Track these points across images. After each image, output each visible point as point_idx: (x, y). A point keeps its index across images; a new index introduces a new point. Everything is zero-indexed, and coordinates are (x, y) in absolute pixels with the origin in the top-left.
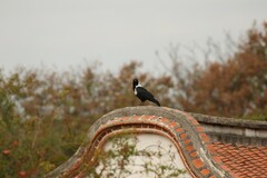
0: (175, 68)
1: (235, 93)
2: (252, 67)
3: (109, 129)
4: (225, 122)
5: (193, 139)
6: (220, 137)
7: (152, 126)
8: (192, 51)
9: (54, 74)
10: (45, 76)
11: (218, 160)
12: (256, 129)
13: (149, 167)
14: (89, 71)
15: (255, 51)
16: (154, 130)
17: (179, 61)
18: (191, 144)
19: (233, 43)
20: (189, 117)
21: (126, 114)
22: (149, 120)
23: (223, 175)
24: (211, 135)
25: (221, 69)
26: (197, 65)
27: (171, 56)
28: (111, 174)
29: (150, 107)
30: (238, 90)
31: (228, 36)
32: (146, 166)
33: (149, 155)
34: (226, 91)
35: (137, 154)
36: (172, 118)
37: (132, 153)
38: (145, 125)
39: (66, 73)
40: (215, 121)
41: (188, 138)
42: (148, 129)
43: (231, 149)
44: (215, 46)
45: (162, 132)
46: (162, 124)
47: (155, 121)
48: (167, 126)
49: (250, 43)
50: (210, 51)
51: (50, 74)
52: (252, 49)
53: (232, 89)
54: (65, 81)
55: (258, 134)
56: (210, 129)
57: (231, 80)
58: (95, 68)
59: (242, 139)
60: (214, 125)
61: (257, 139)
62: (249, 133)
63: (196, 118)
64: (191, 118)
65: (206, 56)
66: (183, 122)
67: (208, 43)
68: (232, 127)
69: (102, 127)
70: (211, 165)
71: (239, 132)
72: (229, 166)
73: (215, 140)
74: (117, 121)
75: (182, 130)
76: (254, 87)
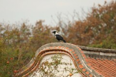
0: (60, 23)
1: (86, 34)
2: (94, 23)
3: (44, 52)
4: (92, 49)
5: (79, 56)
6: (90, 55)
7: (62, 51)
8: (67, 16)
9: (9, 25)
10: (5, 26)
11: (89, 65)
12: (104, 52)
13: (67, 69)
14: (24, 24)
15: (95, 16)
16: (63, 52)
17: (61, 20)
18: (78, 58)
19: (85, 12)
20: (77, 47)
21: (51, 46)
22: (61, 48)
23: (91, 71)
24: (86, 54)
25: (80, 24)
26: (70, 22)
27: (58, 17)
28: (51, 72)
29: (61, 43)
30: (88, 33)
31: (83, 9)
32: (65, 69)
33: (66, 64)
34: (82, 33)
35: (61, 64)
36: (70, 47)
37: (59, 63)
38: (59, 50)
39: (14, 25)
40: (88, 49)
41: (77, 56)
42: (60, 52)
43: (94, 61)
44: (77, 13)
45: (66, 53)
46: (66, 50)
47: (63, 49)
48: (68, 51)
49: (93, 13)
50: (75, 15)
51: (7, 25)
52: (94, 15)
53: (85, 32)
54: (13, 28)
55: (105, 54)
56: (86, 52)
57: (85, 28)
58: (26, 23)
59: (99, 56)
60: (87, 50)
61: (105, 56)
62: (101, 54)
63: (80, 48)
64: (78, 47)
65: (73, 18)
66: (75, 49)
67: (74, 13)
68: (95, 51)
69: (41, 51)
70: (87, 67)
71: (97, 53)
72: (94, 67)
73: (88, 56)
74: (48, 48)
75: (74, 53)
76: (94, 32)
